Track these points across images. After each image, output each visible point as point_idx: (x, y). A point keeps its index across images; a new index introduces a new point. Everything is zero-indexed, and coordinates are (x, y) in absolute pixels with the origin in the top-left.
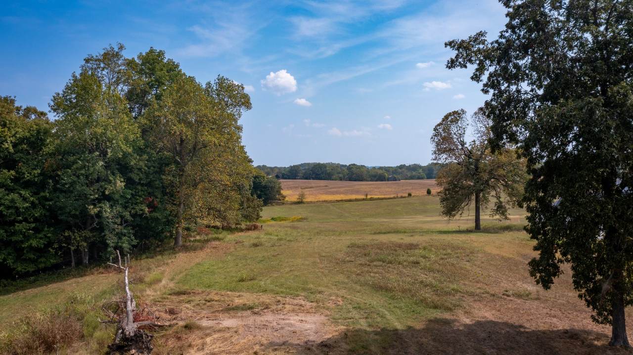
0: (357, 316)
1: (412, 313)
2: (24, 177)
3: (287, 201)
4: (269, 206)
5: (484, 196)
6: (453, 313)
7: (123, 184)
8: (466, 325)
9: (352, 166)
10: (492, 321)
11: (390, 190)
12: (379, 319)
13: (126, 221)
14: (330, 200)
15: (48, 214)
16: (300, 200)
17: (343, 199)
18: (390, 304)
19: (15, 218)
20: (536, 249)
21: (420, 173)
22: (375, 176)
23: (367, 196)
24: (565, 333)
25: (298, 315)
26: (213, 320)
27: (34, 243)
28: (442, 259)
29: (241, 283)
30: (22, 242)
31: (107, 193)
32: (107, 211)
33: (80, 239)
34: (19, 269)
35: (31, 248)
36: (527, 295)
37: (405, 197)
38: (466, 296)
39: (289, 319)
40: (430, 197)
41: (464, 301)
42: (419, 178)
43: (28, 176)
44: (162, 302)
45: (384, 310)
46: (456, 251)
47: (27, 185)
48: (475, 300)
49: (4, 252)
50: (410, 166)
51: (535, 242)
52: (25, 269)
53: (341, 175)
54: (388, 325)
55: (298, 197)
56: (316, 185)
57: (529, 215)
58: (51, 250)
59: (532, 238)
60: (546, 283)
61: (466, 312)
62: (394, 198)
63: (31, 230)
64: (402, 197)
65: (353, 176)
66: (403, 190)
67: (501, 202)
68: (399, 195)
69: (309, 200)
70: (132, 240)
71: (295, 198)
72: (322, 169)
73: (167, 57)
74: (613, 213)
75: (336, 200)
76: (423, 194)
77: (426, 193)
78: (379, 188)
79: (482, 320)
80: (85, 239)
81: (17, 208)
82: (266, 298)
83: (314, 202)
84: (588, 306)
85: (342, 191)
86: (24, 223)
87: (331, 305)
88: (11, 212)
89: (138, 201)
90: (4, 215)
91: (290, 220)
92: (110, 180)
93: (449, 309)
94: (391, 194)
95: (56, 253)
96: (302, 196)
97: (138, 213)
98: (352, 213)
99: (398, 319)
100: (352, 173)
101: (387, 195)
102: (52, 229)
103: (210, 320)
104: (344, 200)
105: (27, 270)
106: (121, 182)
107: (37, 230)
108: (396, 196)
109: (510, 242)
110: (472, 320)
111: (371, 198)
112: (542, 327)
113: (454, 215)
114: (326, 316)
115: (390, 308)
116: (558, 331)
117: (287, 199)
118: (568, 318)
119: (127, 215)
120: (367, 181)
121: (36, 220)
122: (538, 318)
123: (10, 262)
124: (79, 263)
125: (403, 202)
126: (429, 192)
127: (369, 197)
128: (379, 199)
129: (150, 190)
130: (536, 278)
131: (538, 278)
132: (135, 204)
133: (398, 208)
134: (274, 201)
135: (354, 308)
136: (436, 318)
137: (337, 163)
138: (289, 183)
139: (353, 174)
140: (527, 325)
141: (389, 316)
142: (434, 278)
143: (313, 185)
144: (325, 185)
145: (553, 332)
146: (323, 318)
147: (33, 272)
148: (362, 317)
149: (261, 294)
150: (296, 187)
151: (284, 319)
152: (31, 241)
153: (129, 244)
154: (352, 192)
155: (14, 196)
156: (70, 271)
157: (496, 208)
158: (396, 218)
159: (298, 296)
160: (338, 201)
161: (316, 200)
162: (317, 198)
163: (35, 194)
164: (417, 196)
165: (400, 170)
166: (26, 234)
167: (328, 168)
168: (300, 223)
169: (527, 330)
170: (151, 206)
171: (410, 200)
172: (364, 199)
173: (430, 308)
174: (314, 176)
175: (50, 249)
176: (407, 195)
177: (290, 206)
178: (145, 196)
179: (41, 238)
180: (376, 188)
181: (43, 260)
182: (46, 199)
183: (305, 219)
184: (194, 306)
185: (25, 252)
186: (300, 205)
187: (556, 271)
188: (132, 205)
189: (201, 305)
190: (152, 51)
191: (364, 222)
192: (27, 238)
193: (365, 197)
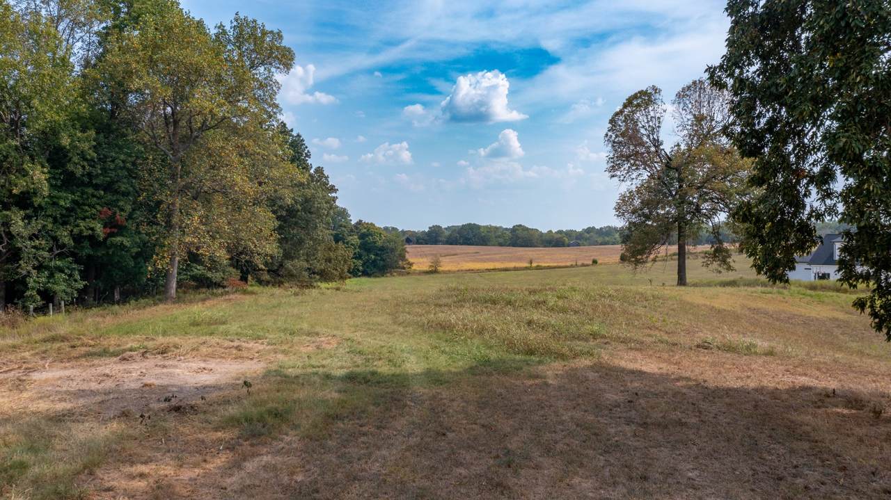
3: (415, 270)
4: (387, 277)
9: (516, 228)
11: (568, 257)
13: (61, 246)
14: (477, 268)
16: (433, 269)
17: (497, 267)
21: (615, 238)
22: (550, 242)
23: (531, 264)
37: (587, 265)
40: (624, 264)
50: (601, 229)
53: (501, 240)
55: (430, 265)
56: (462, 252)
62: (571, 266)
64: (583, 265)
65: (519, 241)
66: (586, 256)
68: (579, 263)
69: (447, 269)
71: (425, 267)
75: (486, 270)
76: (613, 261)
77: (618, 260)
78: (551, 255)
83: (454, 272)
85: (497, 258)
89: (88, 214)
94: (566, 261)
96: (436, 263)
97: (85, 234)
100: (517, 237)
101: (561, 262)
104: (498, 269)
106: (42, 173)
108: (574, 264)
111: (538, 266)
113: (643, 262)
117: (414, 267)
125: (584, 271)
127: (534, 265)
128: (549, 268)
129: (110, 197)
132: (81, 219)
134: (396, 270)
138: (423, 249)
139: (519, 238)
143: (458, 251)
144: (474, 251)
150: (434, 254)
154: (511, 260)
157: (712, 252)
160: (489, 270)
161: (457, 269)
162: (460, 266)
164: (605, 264)
165: (588, 235)
170: (114, 225)
171: (595, 268)
172: (526, 268)
174: (462, 241)
176: (590, 263)
177: (419, 277)
178: (101, 207)
186: (434, 275)
188: (74, 220)
193: (529, 265)
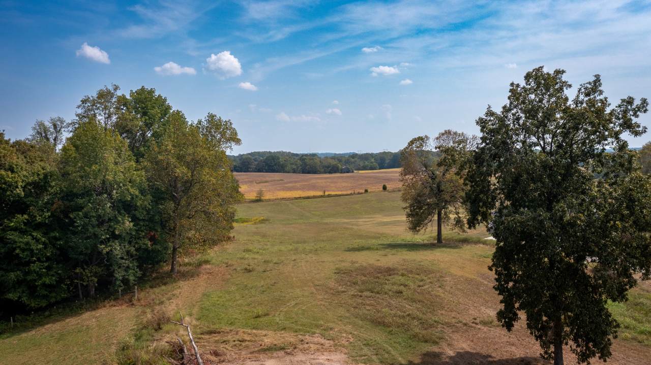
0: (369, 353)
1: (409, 348)
2: (36, 220)
3: (245, 199)
5: (445, 213)
6: (440, 346)
7: (132, 224)
8: (451, 358)
9: (305, 157)
10: (469, 352)
11: (346, 184)
12: (386, 356)
13: (132, 256)
14: (288, 197)
15: (58, 252)
16: (259, 198)
17: (301, 196)
18: (390, 339)
19: (30, 259)
20: (501, 302)
21: (372, 163)
22: (328, 167)
23: (324, 193)
24: (522, 361)
25: (323, 354)
26: (255, 361)
27: (47, 280)
28: (419, 286)
29: (258, 319)
30: (35, 280)
31: (117, 233)
32: (118, 249)
33: (90, 276)
34: (33, 305)
35: (44, 285)
36: (491, 323)
37: (361, 193)
38: (445, 327)
39: (318, 359)
40: (386, 193)
41: (445, 333)
42: (372, 169)
43: (39, 219)
44: (200, 343)
45: (387, 346)
46: (429, 276)
47: (38, 226)
48: (453, 332)
49: (19, 290)
51: (501, 297)
52: (39, 305)
53: (294, 167)
54: (394, 361)
55: (256, 195)
56: (270, 179)
57: (497, 277)
58: (64, 286)
59: (499, 294)
60: (509, 326)
61: (449, 345)
62: (351, 194)
63: (44, 269)
64: (359, 193)
65: (307, 168)
66: (358, 184)
67: (460, 217)
68: (356, 192)
69: (267, 198)
70: (137, 272)
71: (253, 196)
72: (275, 160)
73: (157, 94)
74: (555, 284)
75: (295, 198)
76: (378, 190)
77: (381, 189)
78: (336, 182)
79: (461, 351)
80: (95, 274)
81: (32, 250)
82: (290, 337)
83: (273, 200)
84: (537, 340)
85: (298, 186)
86: (37, 262)
87: (344, 342)
88: (27, 254)
89: (141, 236)
90: (21, 257)
91: (252, 221)
92: (119, 220)
93: (435, 343)
94: (347, 190)
95: (68, 288)
96: (260, 193)
97: (142, 247)
98: (313, 212)
99: (400, 354)
100: (305, 164)
101: (343, 190)
102: (61, 265)
103: (252, 361)
104: (303, 197)
105: (40, 306)
106: (130, 222)
107: (49, 268)
108: (353, 192)
109: (470, 260)
110: (455, 352)
111: (329, 195)
112: (506, 356)
113: (419, 230)
114: (345, 354)
115: (391, 344)
116: (516, 359)
117: (245, 197)
118: (523, 345)
119: (132, 249)
120: (320, 173)
121: (48, 259)
122: (501, 347)
123: (24, 299)
124: (87, 295)
125: (361, 199)
126: (385, 188)
127: (327, 193)
128: (337, 196)
129: (151, 225)
130: (501, 322)
131: (503, 322)
132: (138, 239)
133: (357, 206)
135: (364, 344)
136: (428, 352)
137: (288, 151)
139: (307, 165)
140: (493, 355)
141: (393, 353)
142: (418, 309)
143: (268, 179)
145: (512, 360)
146: (343, 356)
147: (45, 307)
148: (373, 353)
149: (283, 332)
150: (251, 182)
151: (314, 359)
152: (44, 279)
153: (134, 275)
154: (309, 188)
155: (27, 239)
156: (82, 305)
157: (455, 223)
158: (356, 219)
159: (314, 333)
161: (275, 198)
162: (275, 195)
163: (45, 234)
164: (374, 193)
165: (353, 160)
166: (40, 273)
167: (280, 160)
168: (263, 225)
169: (495, 360)
170: (152, 239)
171: (367, 196)
172: (322, 196)
173: (422, 342)
174: (267, 168)
175: (62, 285)
176: (364, 192)
177: (248, 204)
178: (147, 230)
179: (53, 275)
180: (331, 182)
181: (54, 294)
182: (56, 239)
183: (267, 220)
184: (232, 347)
185: (38, 289)
186: (259, 203)
187: (515, 317)
188: (135, 240)
189: (237, 345)
190: (143, 89)
191: (327, 224)
192: (40, 276)
193: (323, 194)
